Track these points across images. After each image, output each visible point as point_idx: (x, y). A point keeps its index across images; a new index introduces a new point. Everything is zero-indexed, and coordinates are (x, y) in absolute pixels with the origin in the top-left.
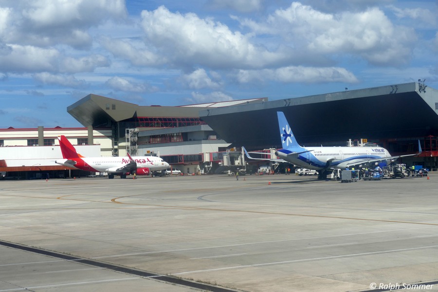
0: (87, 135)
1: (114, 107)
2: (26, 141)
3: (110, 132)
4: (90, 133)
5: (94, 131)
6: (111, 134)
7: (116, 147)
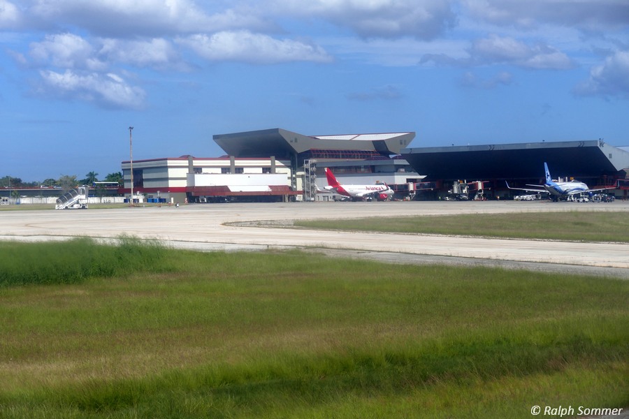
0: (270, 164)
1: (296, 140)
2: (220, 169)
3: (289, 162)
4: (273, 163)
5: (276, 161)
6: (290, 164)
7: (294, 176)
